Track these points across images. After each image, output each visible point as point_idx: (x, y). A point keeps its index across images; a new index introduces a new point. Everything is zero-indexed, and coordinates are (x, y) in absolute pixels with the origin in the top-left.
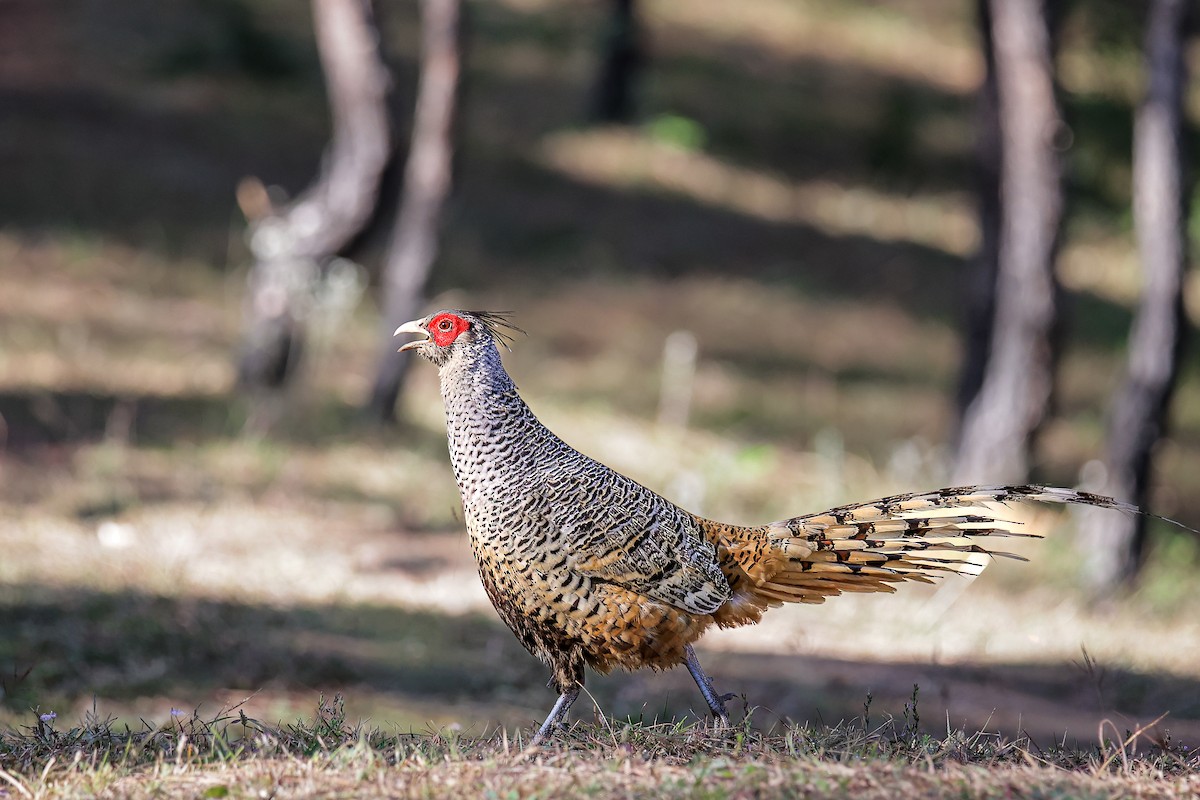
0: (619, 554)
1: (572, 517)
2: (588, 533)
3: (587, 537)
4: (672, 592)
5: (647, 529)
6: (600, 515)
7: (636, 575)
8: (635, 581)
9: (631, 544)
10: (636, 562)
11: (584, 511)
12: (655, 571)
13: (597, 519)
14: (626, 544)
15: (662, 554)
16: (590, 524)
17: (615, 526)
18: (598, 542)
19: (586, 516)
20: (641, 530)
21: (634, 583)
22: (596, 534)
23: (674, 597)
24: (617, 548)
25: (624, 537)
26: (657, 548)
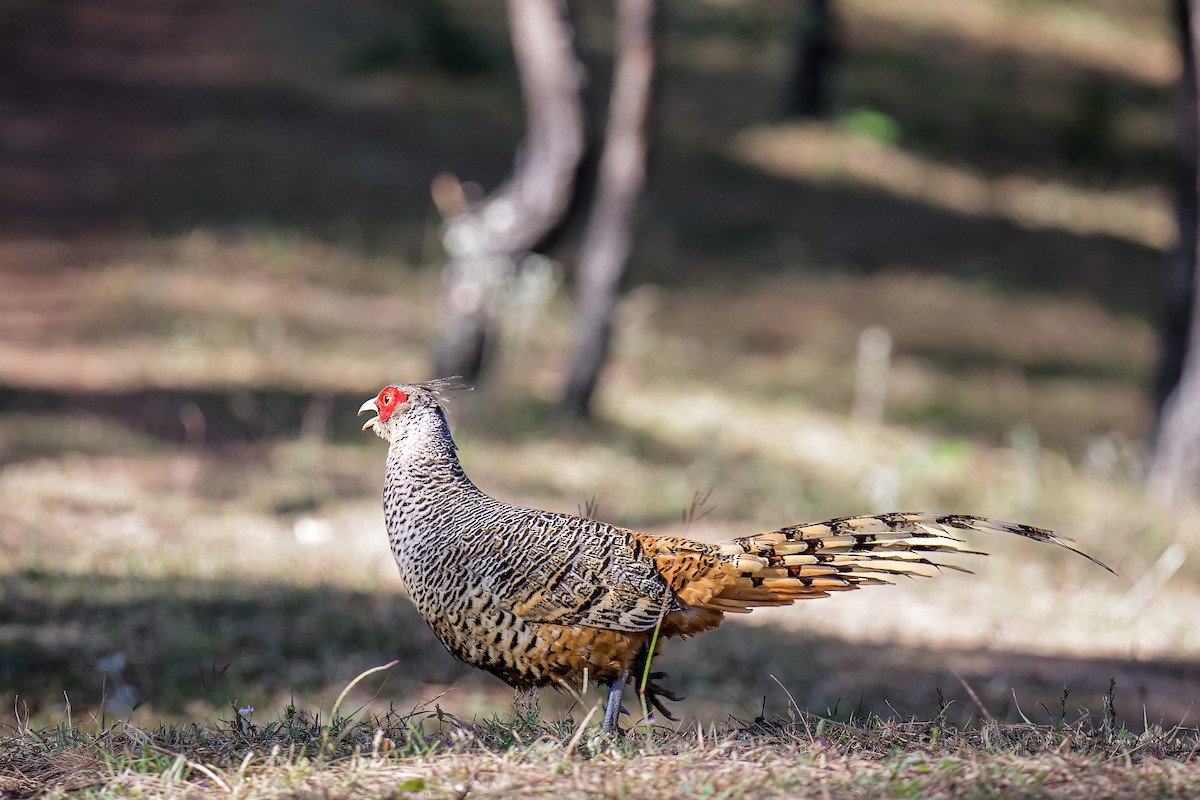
0: (542, 594)
1: (491, 569)
2: (509, 581)
3: (509, 584)
4: (604, 617)
5: (570, 562)
6: (519, 560)
7: (563, 610)
8: (564, 615)
9: (553, 581)
10: (561, 598)
11: (502, 561)
12: (581, 601)
13: (517, 565)
14: (547, 582)
15: (586, 583)
16: (511, 572)
17: (535, 568)
18: (520, 587)
19: (505, 565)
20: (562, 565)
21: (563, 618)
22: (517, 580)
23: (607, 621)
24: (539, 589)
25: (544, 576)
26: (580, 579)
